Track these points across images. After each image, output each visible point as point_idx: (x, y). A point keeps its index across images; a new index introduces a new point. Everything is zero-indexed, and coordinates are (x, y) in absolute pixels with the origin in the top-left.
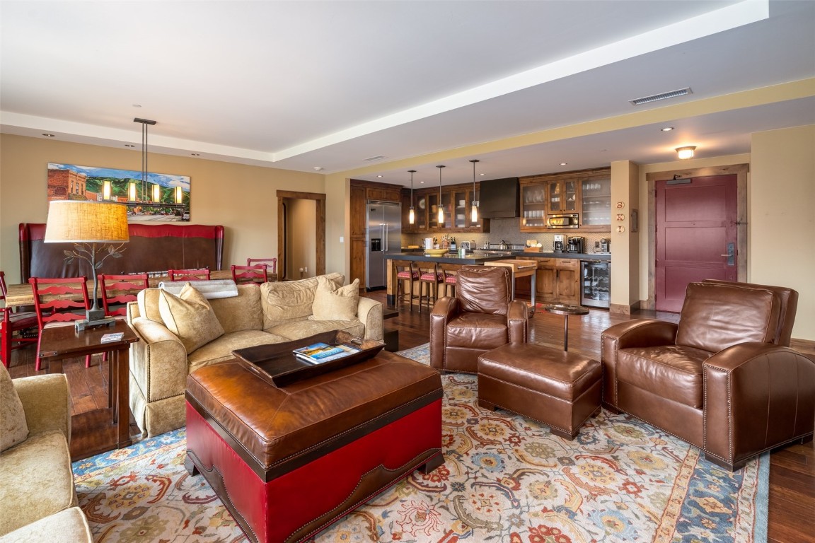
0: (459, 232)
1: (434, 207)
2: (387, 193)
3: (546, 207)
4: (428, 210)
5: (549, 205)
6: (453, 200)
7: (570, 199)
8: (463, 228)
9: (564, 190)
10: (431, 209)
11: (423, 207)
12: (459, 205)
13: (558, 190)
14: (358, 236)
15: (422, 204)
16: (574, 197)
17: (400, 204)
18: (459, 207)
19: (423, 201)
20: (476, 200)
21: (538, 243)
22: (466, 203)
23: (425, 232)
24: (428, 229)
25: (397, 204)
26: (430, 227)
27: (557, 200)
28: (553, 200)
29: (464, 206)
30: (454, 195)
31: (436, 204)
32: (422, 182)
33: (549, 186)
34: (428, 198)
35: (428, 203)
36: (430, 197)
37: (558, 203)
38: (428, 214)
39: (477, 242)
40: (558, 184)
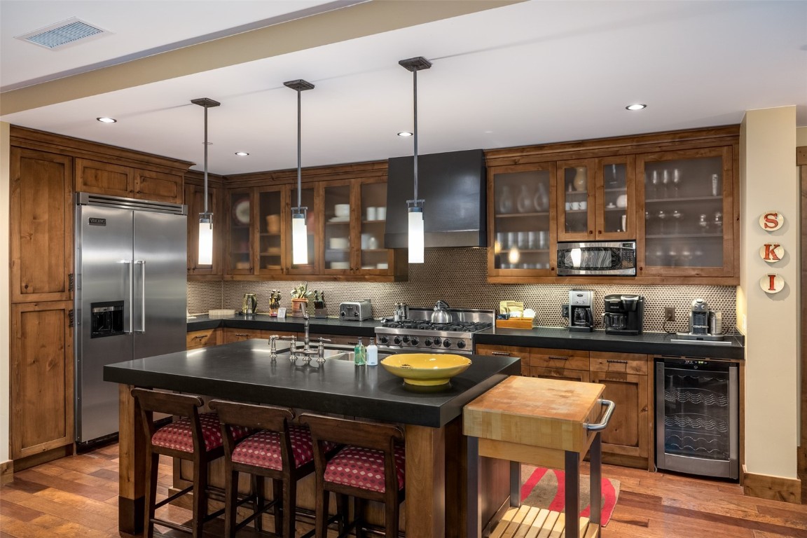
0: (335, 280)
1: (272, 219)
2: (144, 179)
3: (553, 225)
4: (258, 225)
5: (562, 219)
6: (319, 202)
7: (611, 206)
8: (344, 272)
9: (600, 182)
10: (265, 225)
11: (244, 219)
12: (334, 216)
13: (580, 182)
14: (44, 297)
15: (244, 212)
16: (623, 201)
17: (184, 208)
18: (334, 220)
19: (243, 206)
20: (377, 205)
21: (526, 307)
22: (352, 211)
23: (251, 278)
24: (257, 272)
25: (174, 210)
26: (263, 267)
27: (576, 206)
28: (568, 206)
29: (347, 219)
30: (322, 192)
31: (277, 212)
32: (242, 154)
33: (561, 173)
34: (256, 197)
35: (257, 211)
36: (261, 194)
37: (585, 213)
38: (257, 236)
39: (377, 304)
40: (581, 170)
